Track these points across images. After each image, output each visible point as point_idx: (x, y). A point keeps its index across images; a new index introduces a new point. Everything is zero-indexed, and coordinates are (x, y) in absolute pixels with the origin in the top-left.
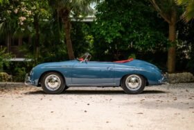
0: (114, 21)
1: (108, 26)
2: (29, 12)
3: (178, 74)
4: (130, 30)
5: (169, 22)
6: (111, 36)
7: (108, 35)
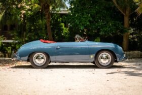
0: (85, 13)
1: (80, 17)
2: (28, 7)
3: (131, 52)
4: (96, 20)
5: (124, 14)
6: (83, 25)
7: (81, 24)
